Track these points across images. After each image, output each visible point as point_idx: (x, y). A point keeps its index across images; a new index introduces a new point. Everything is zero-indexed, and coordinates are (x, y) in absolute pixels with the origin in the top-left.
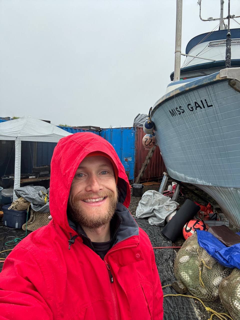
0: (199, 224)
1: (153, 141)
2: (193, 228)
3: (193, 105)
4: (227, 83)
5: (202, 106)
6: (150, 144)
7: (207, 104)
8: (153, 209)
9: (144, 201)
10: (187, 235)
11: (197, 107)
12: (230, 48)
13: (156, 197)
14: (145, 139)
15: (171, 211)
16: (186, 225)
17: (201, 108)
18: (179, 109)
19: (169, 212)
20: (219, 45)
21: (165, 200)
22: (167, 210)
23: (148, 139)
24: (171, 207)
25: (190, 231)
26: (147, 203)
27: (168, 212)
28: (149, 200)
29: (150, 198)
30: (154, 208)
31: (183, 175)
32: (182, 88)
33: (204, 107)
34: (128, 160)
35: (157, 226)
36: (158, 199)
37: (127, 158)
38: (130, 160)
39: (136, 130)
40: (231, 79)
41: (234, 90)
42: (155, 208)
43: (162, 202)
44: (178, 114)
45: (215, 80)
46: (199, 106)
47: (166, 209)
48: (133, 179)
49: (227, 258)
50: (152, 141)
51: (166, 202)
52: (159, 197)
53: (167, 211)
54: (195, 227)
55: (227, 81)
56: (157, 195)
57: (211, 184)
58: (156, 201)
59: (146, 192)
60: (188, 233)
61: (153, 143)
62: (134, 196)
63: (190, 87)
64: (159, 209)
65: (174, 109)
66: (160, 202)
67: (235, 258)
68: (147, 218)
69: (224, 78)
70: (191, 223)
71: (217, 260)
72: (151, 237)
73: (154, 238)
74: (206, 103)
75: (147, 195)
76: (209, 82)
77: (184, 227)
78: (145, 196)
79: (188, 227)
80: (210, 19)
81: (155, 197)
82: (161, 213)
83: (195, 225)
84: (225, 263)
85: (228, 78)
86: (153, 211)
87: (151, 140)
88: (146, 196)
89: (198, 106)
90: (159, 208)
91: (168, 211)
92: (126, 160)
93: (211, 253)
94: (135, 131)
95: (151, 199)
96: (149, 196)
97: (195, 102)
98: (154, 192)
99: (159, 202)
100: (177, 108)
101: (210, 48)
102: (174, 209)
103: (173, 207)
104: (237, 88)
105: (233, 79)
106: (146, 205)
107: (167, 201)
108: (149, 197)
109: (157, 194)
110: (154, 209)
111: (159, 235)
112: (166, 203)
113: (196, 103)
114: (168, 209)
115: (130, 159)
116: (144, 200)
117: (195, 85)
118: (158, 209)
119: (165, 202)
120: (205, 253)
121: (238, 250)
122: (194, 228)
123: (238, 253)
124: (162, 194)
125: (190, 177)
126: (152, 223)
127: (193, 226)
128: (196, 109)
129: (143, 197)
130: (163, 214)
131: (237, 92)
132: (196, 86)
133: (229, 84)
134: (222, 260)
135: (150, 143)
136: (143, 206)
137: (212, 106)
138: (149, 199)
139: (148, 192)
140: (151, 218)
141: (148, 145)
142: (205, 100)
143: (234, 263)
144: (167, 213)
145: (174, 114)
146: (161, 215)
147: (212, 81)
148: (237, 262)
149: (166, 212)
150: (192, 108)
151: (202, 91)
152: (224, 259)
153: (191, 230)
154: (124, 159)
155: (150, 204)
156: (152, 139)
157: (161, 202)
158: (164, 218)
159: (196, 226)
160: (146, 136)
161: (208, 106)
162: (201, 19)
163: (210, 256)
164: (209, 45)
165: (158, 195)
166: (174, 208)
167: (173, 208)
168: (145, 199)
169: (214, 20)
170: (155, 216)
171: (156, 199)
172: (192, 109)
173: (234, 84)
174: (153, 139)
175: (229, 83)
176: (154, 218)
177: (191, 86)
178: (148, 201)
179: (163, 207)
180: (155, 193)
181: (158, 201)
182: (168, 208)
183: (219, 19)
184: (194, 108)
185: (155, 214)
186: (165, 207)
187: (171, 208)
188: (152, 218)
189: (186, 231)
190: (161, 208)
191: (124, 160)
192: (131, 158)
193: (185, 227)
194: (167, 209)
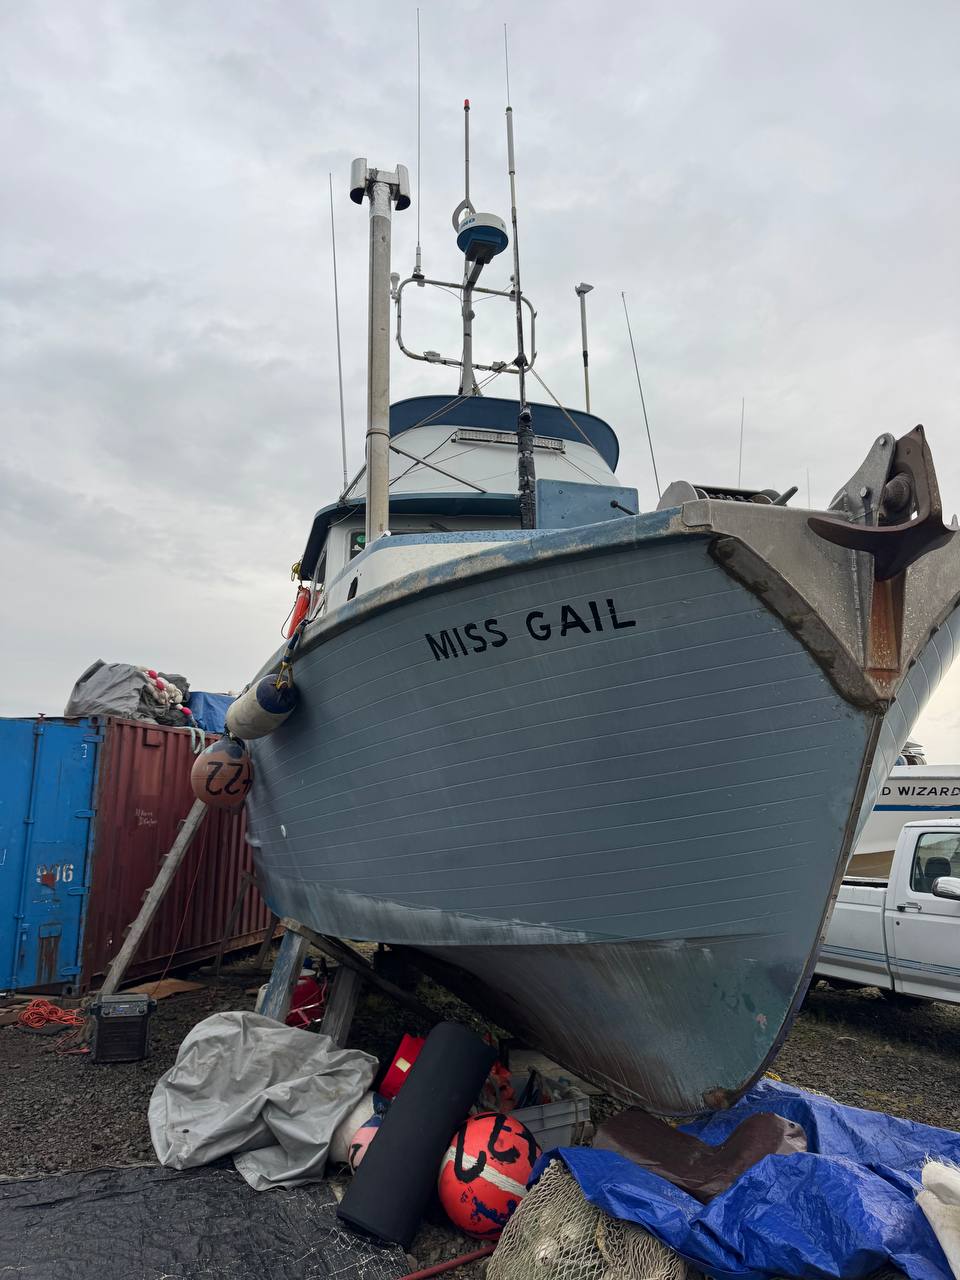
0: (509, 1129)
1: (244, 775)
2: (489, 1155)
3: (553, 617)
4: (705, 549)
5: (589, 621)
6: (231, 789)
7: (614, 618)
8: (261, 1104)
9: (191, 1074)
10: (468, 1193)
11: (566, 626)
12: (532, 459)
13: (258, 1039)
14: (209, 763)
15: (350, 1096)
16: (453, 1149)
17: (586, 630)
18: (480, 631)
19: (344, 1101)
20: (491, 444)
21: (301, 1050)
22: (333, 1096)
23: (225, 764)
24: (349, 1079)
25: (482, 1174)
26: (207, 1083)
27: (337, 1106)
28: (216, 1064)
29: (225, 1055)
30: (266, 1097)
31: (433, 914)
32: (519, 548)
33: (599, 627)
34: (58, 878)
35: (293, 1188)
36: (271, 1047)
37: (53, 867)
38: (68, 876)
39: (103, 731)
40: (721, 536)
41: (725, 574)
42: (272, 1098)
43: (290, 1065)
44: (470, 650)
45: (663, 532)
46: (579, 623)
47: (328, 1093)
48: (75, 976)
49: (735, 1239)
50: (239, 772)
51: (309, 1061)
52: (274, 1037)
53: (332, 1100)
54: (498, 1148)
55: (704, 541)
56: (262, 1031)
57: (582, 937)
58: (259, 1062)
59: (198, 1027)
60: (470, 1184)
61: (245, 782)
62: (106, 1063)
63: (556, 546)
64: (292, 1101)
65: (455, 630)
66: (283, 1064)
67: (764, 1233)
68: (227, 1161)
69: (699, 530)
70: (478, 1134)
71: (701, 1260)
72: (291, 1255)
73: (313, 1257)
74: (612, 611)
75: (208, 1041)
76: (642, 536)
77: (446, 1161)
78: (195, 1044)
79: (469, 1154)
80: (430, 357)
81: (251, 1042)
82: (302, 1117)
83: (494, 1137)
84: (733, 1268)
85: (714, 530)
86: (260, 1115)
87: (237, 767)
88: (203, 1045)
89: (574, 620)
90: (292, 1093)
91: (335, 1102)
92: (49, 880)
93: (673, 1239)
94: (97, 733)
95: (233, 1056)
96: (219, 1045)
97: (564, 608)
98: (243, 1016)
99: (275, 1063)
100: (469, 627)
101: (459, 449)
102: (361, 1085)
103: (359, 1076)
104: (737, 568)
105: (730, 536)
106: (205, 1092)
107: (311, 1054)
108: (219, 1049)
109: (259, 1026)
110: (269, 1103)
111: (326, 1231)
112: (310, 1064)
113: (566, 610)
114: (337, 1092)
115: (66, 875)
116: (186, 1071)
117: (583, 542)
118: (288, 1097)
119: (304, 1060)
120: (646, 1248)
121: (760, 1193)
122: (497, 1155)
123: (766, 1207)
124: (284, 1025)
125: (476, 919)
126: (262, 1179)
127: (491, 1146)
128: (564, 633)
129: (187, 1052)
130: (313, 1120)
131: (733, 582)
132: (587, 546)
133: (711, 552)
134: (721, 1255)
135: (234, 780)
136: (186, 1099)
137: (632, 623)
138: (220, 1057)
139: (209, 1024)
140: (248, 1156)
141: (224, 792)
142: (610, 602)
143: (767, 1254)
144: (332, 1111)
145: (449, 650)
146: (306, 1126)
147: (652, 534)
148: (784, 1246)
149: (327, 1107)
150: (546, 628)
151: (603, 569)
152: (729, 1251)
153: (486, 1167)
154: (39, 873)
155: (221, 1082)
156: (241, 765)
157: (285, 1066)
158: (327, 1138)
159: (502, 1142)
160: (214, 751)
161: (617, 625)
162: (402, 348)
163: (668, 1256)
164: (453, 437)
165: (269, 1030)
166: (361, 1080)
167: (358, 1083)
168: (196, 1060)
169: (445, 362)
170: (272, 1140)
171: (261, 1051)
172: (545, 631)
173: (728, 555)
174: (245, 767)
175: (709, 549)
176: (267, 1154)
177: (566, 544)
178: (214, 1068)
179: (313, 1086)
180: (248, 1025)
181: (270, 1063)
182: (335, 1085)
183: (460, 364)
184: (556, 629)
185: (269, 1129)
186: (320, 1081)
187: (351, 1085)
188: (254, 1158)
189: (459, 1178)
190: (300, 1094)
191: (38, 880)
192: (72, 867)
193: (451, 1155)
194: (331, 1089)
